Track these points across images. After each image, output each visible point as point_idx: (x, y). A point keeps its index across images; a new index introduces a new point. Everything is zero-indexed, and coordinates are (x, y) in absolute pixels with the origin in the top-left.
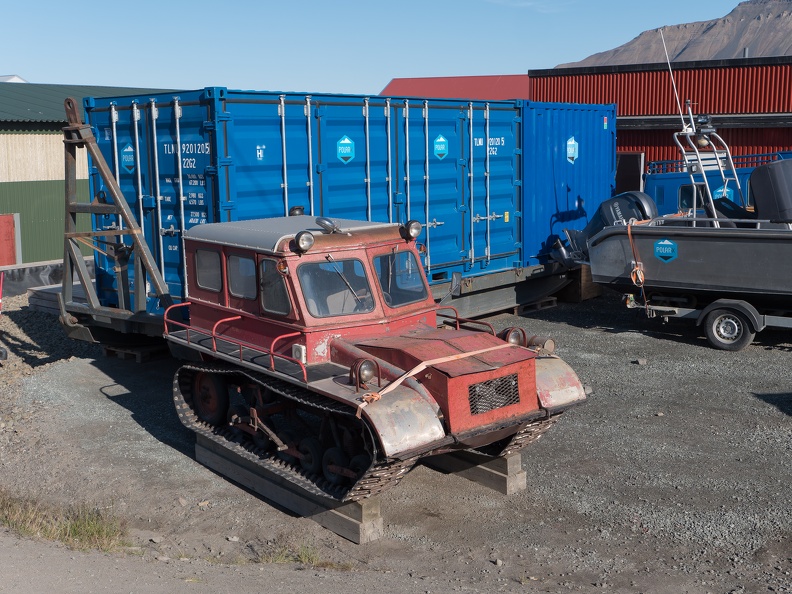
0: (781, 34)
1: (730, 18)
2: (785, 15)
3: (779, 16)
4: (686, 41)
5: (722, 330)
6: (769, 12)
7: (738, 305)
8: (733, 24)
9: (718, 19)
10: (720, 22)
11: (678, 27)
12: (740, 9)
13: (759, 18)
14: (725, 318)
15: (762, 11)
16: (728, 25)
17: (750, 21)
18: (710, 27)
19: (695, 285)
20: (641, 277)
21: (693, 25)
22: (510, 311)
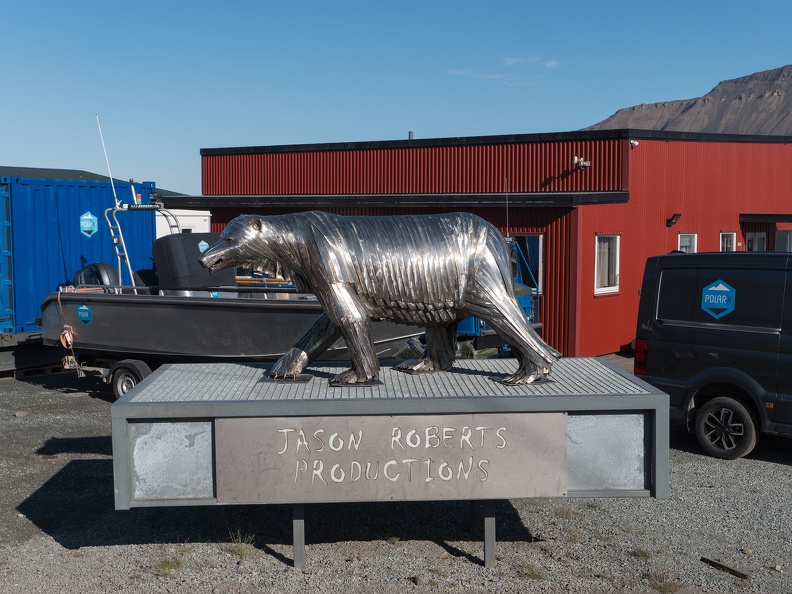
0: (763, 115)
1: (710, 98)
2: (767, 95)
3: (761, 96)
4: (665, 120)
5: (125, 388)
6: (750, 92)
7: (131, 364)
8: (713, 104)
9: (698, 98)
10: (700, 101)
11: (656, 105)
12: (720, 88)
13: (740, 98)
14: (126, 376)
15: (743, 91)
16: (709, 104)
17: (731, 102)
18: (690, 105)
19: (107, 347)
20: (69, 338)
21: (672, 103)
22: (9, 374)
